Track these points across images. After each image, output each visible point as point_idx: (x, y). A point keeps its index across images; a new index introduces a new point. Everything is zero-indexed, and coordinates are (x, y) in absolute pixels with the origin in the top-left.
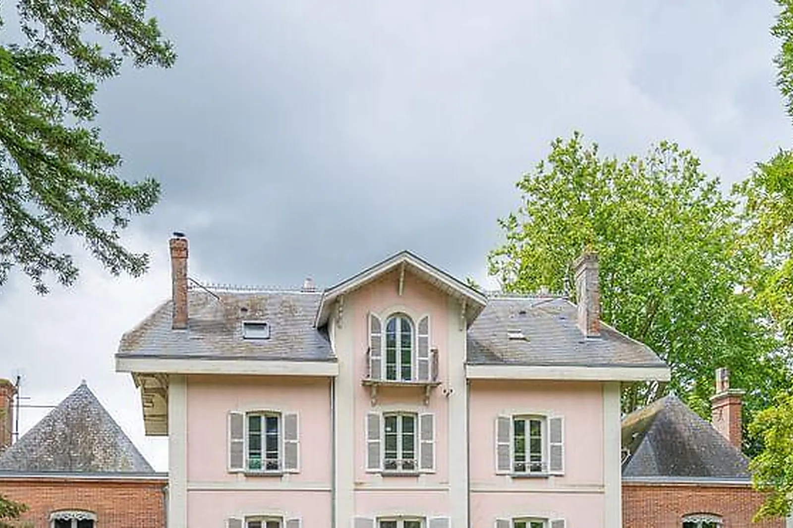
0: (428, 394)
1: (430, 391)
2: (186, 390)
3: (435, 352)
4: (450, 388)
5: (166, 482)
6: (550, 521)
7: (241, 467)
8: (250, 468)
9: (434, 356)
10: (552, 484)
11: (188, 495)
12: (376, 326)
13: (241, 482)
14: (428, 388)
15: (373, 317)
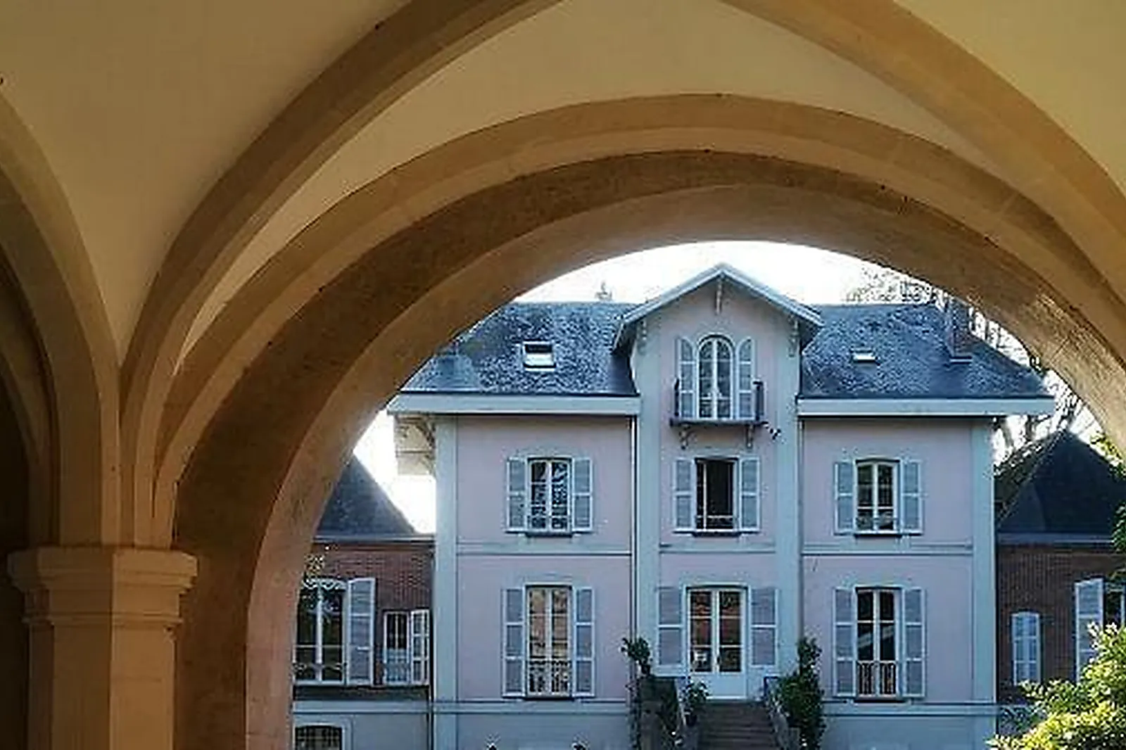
0: (750, 435)
1: (753, 431)
2: (455, 434)
3: (759, 384)
4: (779, 427)
5: (430, 544)
6: (903, 591)
7: (522, 525)
8: (534, 525)
9: (758, 388)
10: (904, 545)
11: (457, 561)
12: (687, 352)
13: (523, 544)
14: (751, 427)
15: (683, 341)
